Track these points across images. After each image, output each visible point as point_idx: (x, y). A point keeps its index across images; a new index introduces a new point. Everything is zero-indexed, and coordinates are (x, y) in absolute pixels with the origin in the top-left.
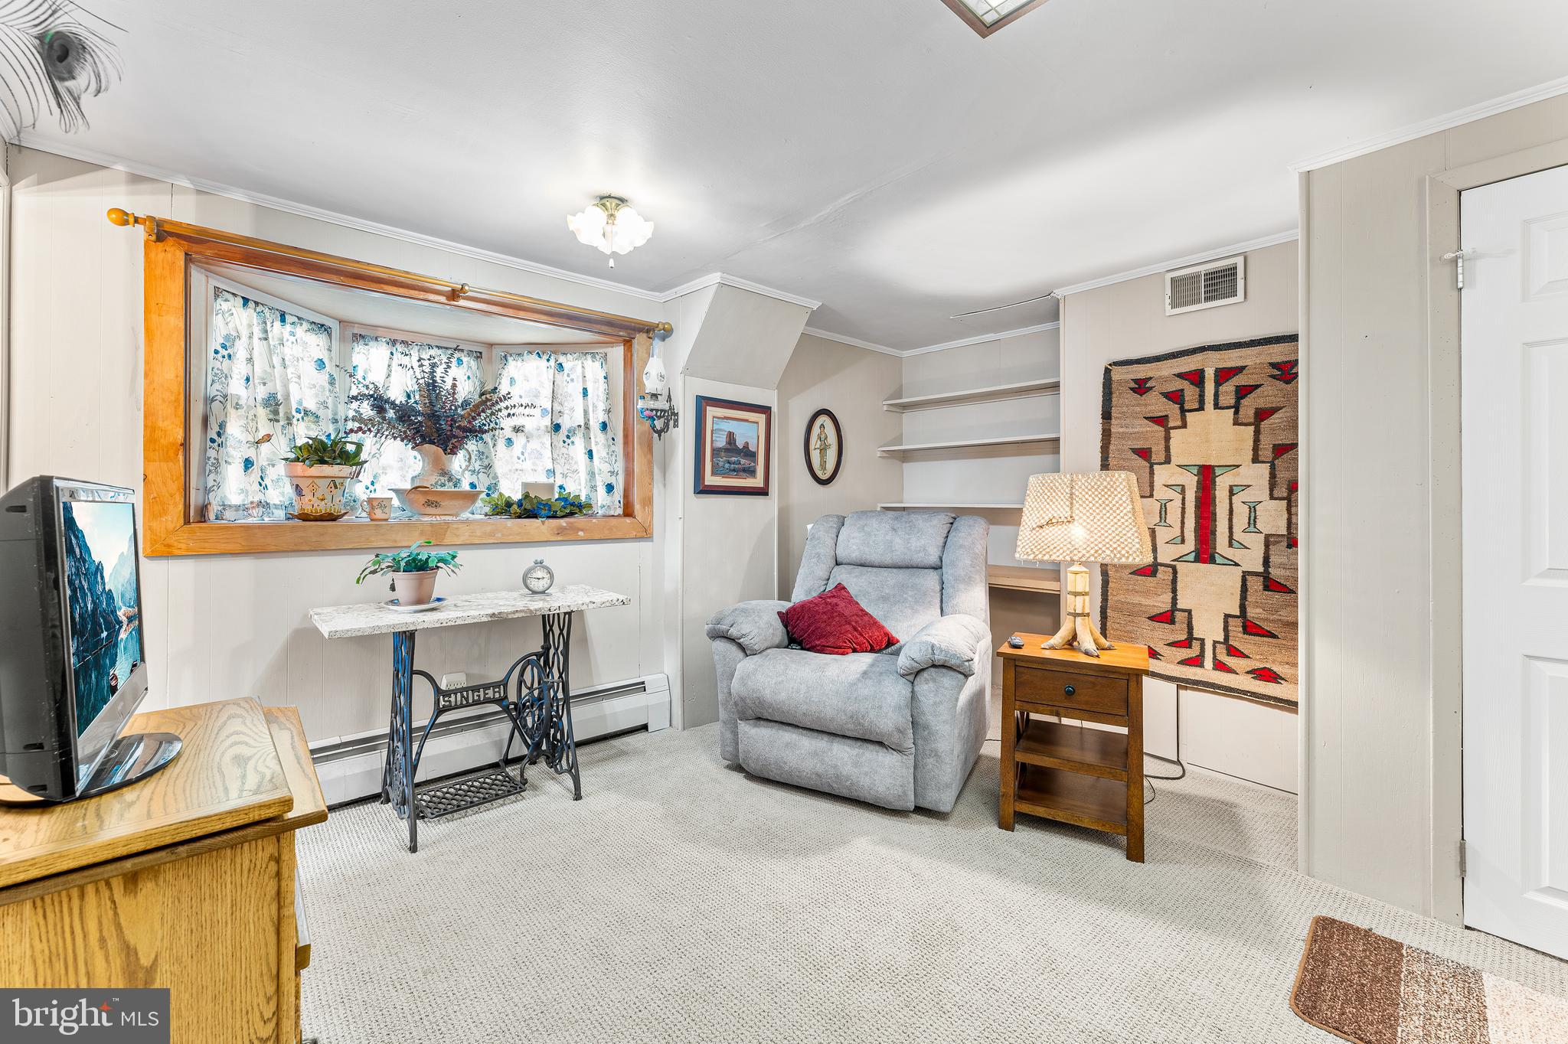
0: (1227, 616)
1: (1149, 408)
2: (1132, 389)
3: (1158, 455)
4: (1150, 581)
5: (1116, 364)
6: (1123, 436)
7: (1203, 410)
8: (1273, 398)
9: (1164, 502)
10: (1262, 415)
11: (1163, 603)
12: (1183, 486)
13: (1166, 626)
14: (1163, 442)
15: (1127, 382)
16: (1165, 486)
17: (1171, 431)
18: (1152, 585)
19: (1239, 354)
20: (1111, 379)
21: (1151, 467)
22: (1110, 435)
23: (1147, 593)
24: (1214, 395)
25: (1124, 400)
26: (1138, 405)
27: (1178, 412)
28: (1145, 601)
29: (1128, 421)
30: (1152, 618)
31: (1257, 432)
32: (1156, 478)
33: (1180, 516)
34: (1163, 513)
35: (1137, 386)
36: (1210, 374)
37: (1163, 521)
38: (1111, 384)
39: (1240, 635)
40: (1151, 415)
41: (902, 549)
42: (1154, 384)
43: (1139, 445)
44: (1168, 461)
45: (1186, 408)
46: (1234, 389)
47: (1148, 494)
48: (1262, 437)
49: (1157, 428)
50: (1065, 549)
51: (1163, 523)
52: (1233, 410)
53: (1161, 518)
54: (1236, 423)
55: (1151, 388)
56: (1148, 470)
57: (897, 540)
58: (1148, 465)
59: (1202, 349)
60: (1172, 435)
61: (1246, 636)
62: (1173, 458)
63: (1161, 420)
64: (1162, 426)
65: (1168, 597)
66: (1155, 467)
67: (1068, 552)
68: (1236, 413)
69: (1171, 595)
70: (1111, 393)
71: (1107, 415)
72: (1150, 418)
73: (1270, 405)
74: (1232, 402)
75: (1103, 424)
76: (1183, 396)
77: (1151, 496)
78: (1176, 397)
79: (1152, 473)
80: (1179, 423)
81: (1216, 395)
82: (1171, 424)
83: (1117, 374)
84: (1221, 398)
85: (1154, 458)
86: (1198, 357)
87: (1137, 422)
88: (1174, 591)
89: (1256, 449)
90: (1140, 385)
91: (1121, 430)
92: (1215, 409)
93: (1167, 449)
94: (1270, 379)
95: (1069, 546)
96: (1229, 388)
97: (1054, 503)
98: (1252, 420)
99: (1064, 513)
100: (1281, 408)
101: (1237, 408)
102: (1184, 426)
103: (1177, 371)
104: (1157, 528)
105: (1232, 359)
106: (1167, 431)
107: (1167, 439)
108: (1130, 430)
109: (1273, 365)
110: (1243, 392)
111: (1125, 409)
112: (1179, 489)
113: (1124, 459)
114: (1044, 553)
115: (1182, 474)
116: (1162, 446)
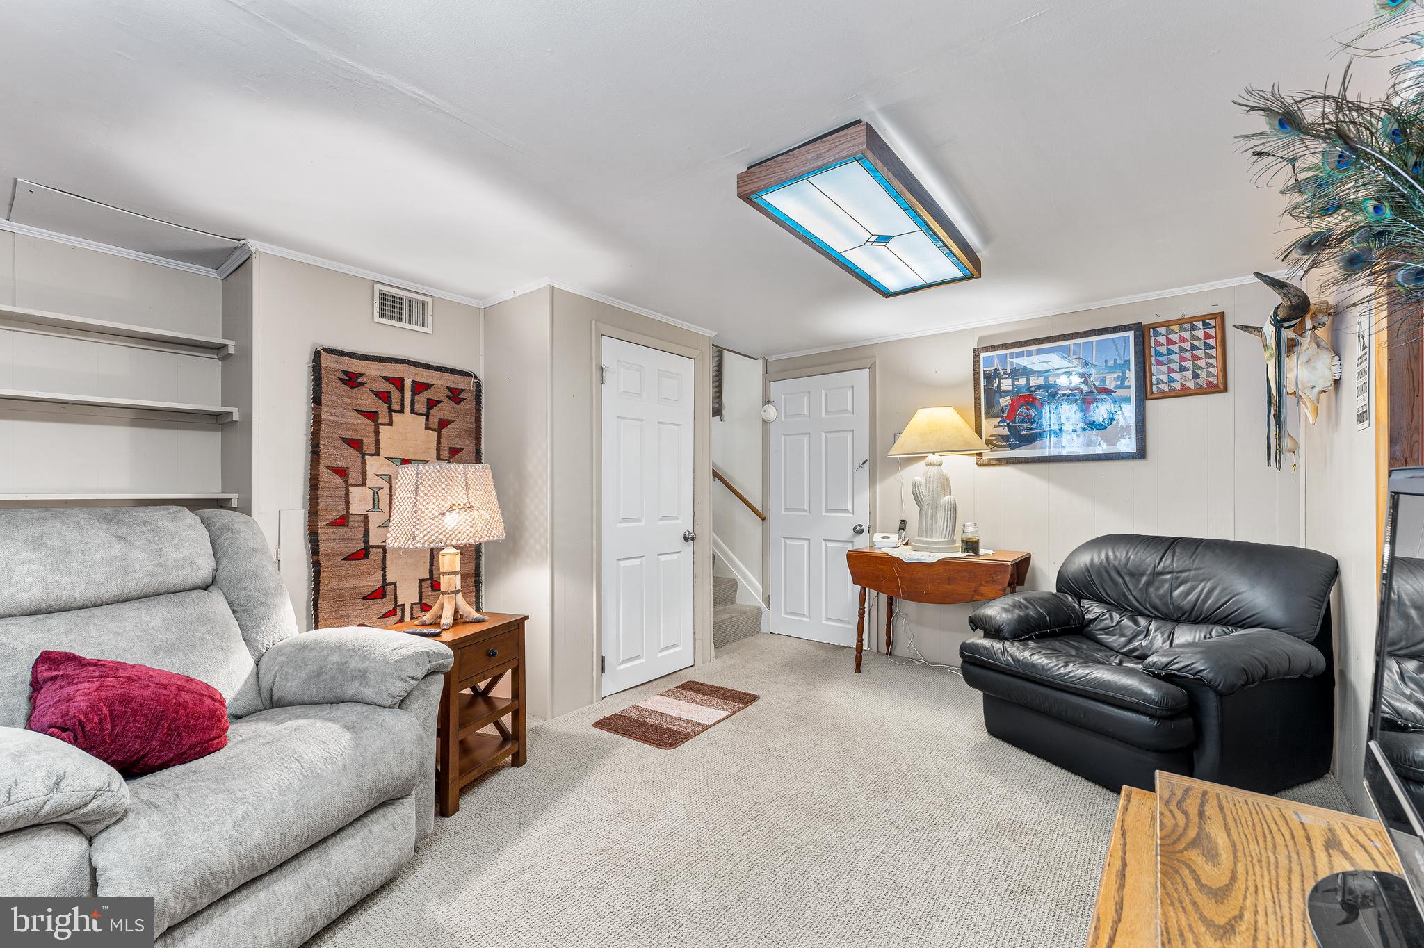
0: (421, 581)
1: (360, 402)
2: (341, 379)
3: (369, 447)
4: (363, 564)
5: (325, 350)
6: (333, 424)
7: (403, 412)
8: (448, 413)
9: (376, 490)
10: (443, 424)
11: (374, 582)
12: (390, 476)
13: (379, 601)
14: (373, 435)
15: (336, 371)
16: (377, 475)
17: (380, 427)
18: (365, 567)
19: (427, 374)
20: (320, 363)
21: (363, 457)
22: (320, 421)
23: (361, 575)
24: (411, 402)
25: (333, 389)
26: (349, 397)
27: (387, 411)
28: (359, 583)
29: (337, 410)
30: (365, 598)
31: (439, 437)
32: (368, 468)
33: (388, 502)
34: (376, 500)
35: (347, 378)
36: (408, 383)
37: (376, 507)
38: (320, 370)
39: (430, 593)
40: (362, 409)
41: (150, 567)
42: (365, 381)
43: (349, 435)
44: (377, 453)
45: (393, 408)
46: (425, 400)
47: (361, 483)
48: (442, 440)
49: (367, 421)
50: (468, 532)
51: (376, 509)
52: (425, 417)
53: (374, 504)
54: (427, 428)
55: (362, 384)
56: (359, 460)
57: (136, 554)
58: (359, 455)
59: (403, 361)
60: (380, 431)
61: (434, 593)
62: (381, 451)
63: (372, 416)
64: (373, 421)
65: (379, 575)
66: (367, 457)
67: (471, 535)
68: (427, 419)
69: (381, 572)
70: (320, 379)
71: (317, 400)
72: (361, 411)
73: (447, 418)
74: (425, 410)
75: (313, 410)
76: (391, 397)
77: (364, 484)
78: (384, 397)
79: (364, 463)
80: (387, 421)
81: (413, 402)
82: (381, 420)
83: (326, 360)
84: (417, 406)
85: (366, 449)
86: (400, 367)
87: (347, 412)
88: (384, 569)
89: (438, 449)
90: (351, 379)
91: (331, 418)
92: (411, 413)
93: (377, 442)
94: (447, 398)
95: (471, 529)
96: (422, 398)
97: (451, 491)
98: (437, 427)
99: (462, 500)
100: (453, 421)
101: (427, 415)
102: (391, 424)
103: (384, 374)
104: (370, 514)
105: (425, 376)
106: (377, 425)
107: (377, 433)
108: (340, 420)
109: (449, 389)
110: (432, 404)
111: (334, 398)
112: (387, 479)
113: (335, 448)
114: (450, 538)
115: (388, 465)
116: (372, 439)
